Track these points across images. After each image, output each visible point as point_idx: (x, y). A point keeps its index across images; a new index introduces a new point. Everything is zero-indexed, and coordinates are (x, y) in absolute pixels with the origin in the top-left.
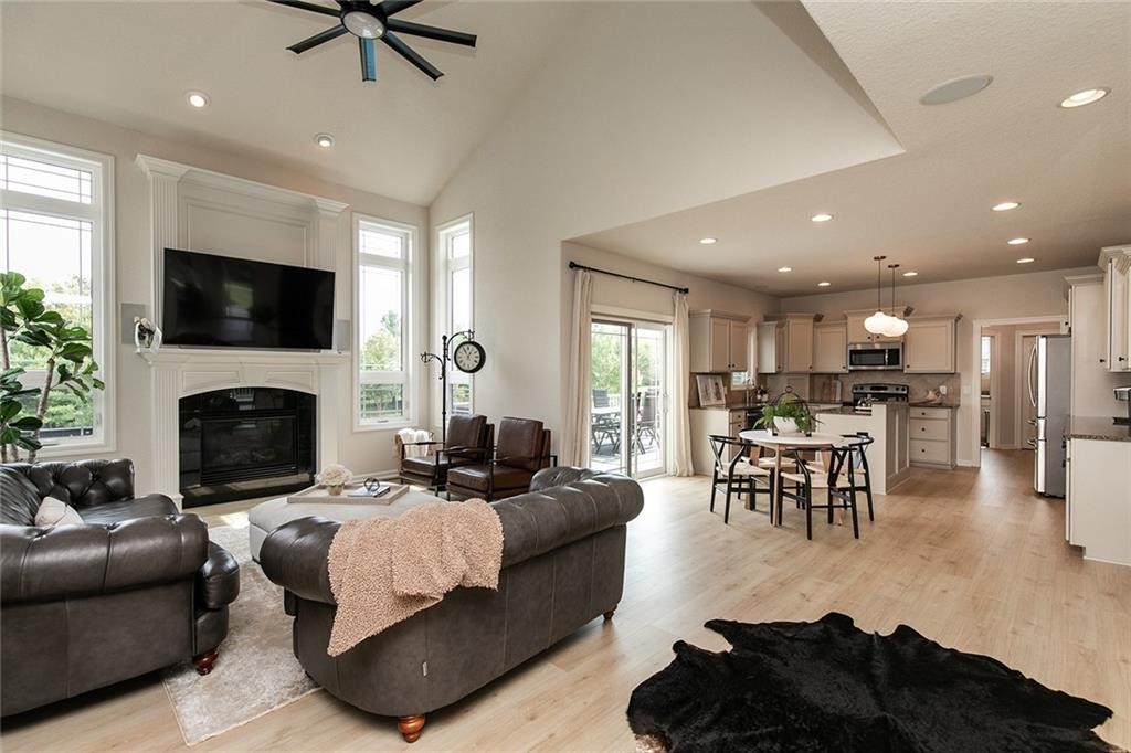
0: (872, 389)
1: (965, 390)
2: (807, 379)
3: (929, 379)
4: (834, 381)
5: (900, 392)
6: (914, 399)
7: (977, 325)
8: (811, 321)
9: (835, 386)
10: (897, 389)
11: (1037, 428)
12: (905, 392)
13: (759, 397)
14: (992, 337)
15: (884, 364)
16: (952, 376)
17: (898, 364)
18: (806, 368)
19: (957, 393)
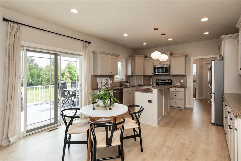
0: (161, 81)
1: (188, 81)
2: (142, 77)
3: (178, 77)
4: (150, 78)
5: (169, 82)
6: (173, 84)
7: (192, 58)
8: (143, 58)
9: (151, 79)
10: (169, 81)
11: (212, 97)
12: (171, 82)
13: (126, 84)
14: (197, 64)
15: (164, 72)
16: (184, 76)
17: (168, 72)
18: (141, 74)
19: (186, 82)
